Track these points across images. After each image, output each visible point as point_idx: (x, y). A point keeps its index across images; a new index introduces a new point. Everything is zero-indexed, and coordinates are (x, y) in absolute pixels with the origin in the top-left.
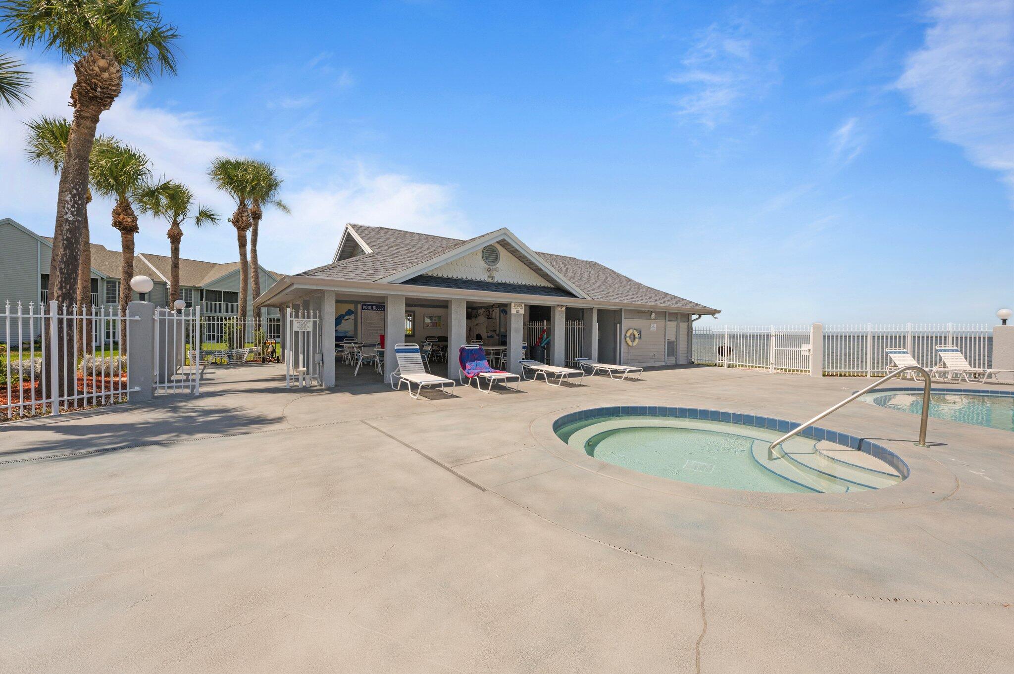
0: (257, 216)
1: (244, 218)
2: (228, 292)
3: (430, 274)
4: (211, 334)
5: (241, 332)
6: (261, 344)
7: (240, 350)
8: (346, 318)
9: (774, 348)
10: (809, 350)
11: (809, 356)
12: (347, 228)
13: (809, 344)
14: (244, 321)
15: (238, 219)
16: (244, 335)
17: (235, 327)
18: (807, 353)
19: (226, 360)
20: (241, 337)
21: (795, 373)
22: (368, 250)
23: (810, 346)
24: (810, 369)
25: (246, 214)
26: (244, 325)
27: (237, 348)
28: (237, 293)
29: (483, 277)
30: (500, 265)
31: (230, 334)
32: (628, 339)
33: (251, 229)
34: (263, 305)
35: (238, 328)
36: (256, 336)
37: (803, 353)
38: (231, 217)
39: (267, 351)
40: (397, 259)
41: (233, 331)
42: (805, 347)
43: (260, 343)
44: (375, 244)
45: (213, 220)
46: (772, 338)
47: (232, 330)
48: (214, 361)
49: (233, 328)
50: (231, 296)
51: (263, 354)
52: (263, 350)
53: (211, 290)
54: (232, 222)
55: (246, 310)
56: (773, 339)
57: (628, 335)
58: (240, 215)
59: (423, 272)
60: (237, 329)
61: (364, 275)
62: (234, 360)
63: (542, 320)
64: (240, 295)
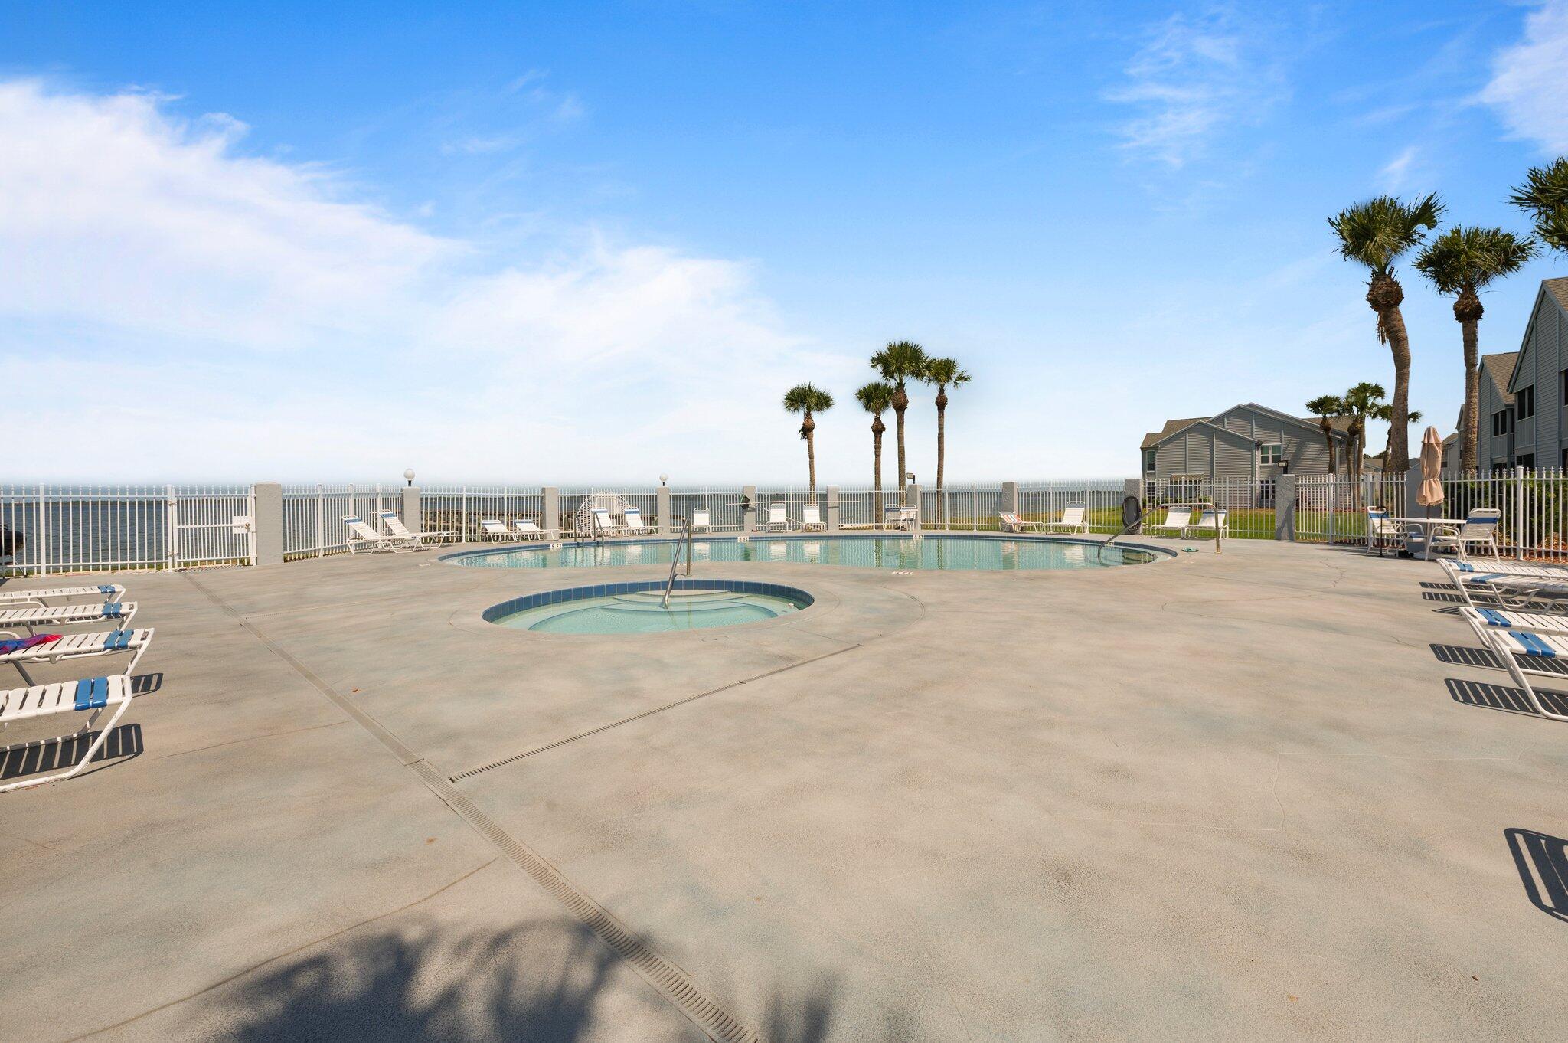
9: (176, 526)
10: (248, 526)
11: (247, 534)
13: (246, 515)
18: (244, 531)
21: (223, 565)
23: (249, 519)
24: (252, 554)
37: (235, 531)
42: (238, 521)
46: (169, 508)
56: (172, 513)
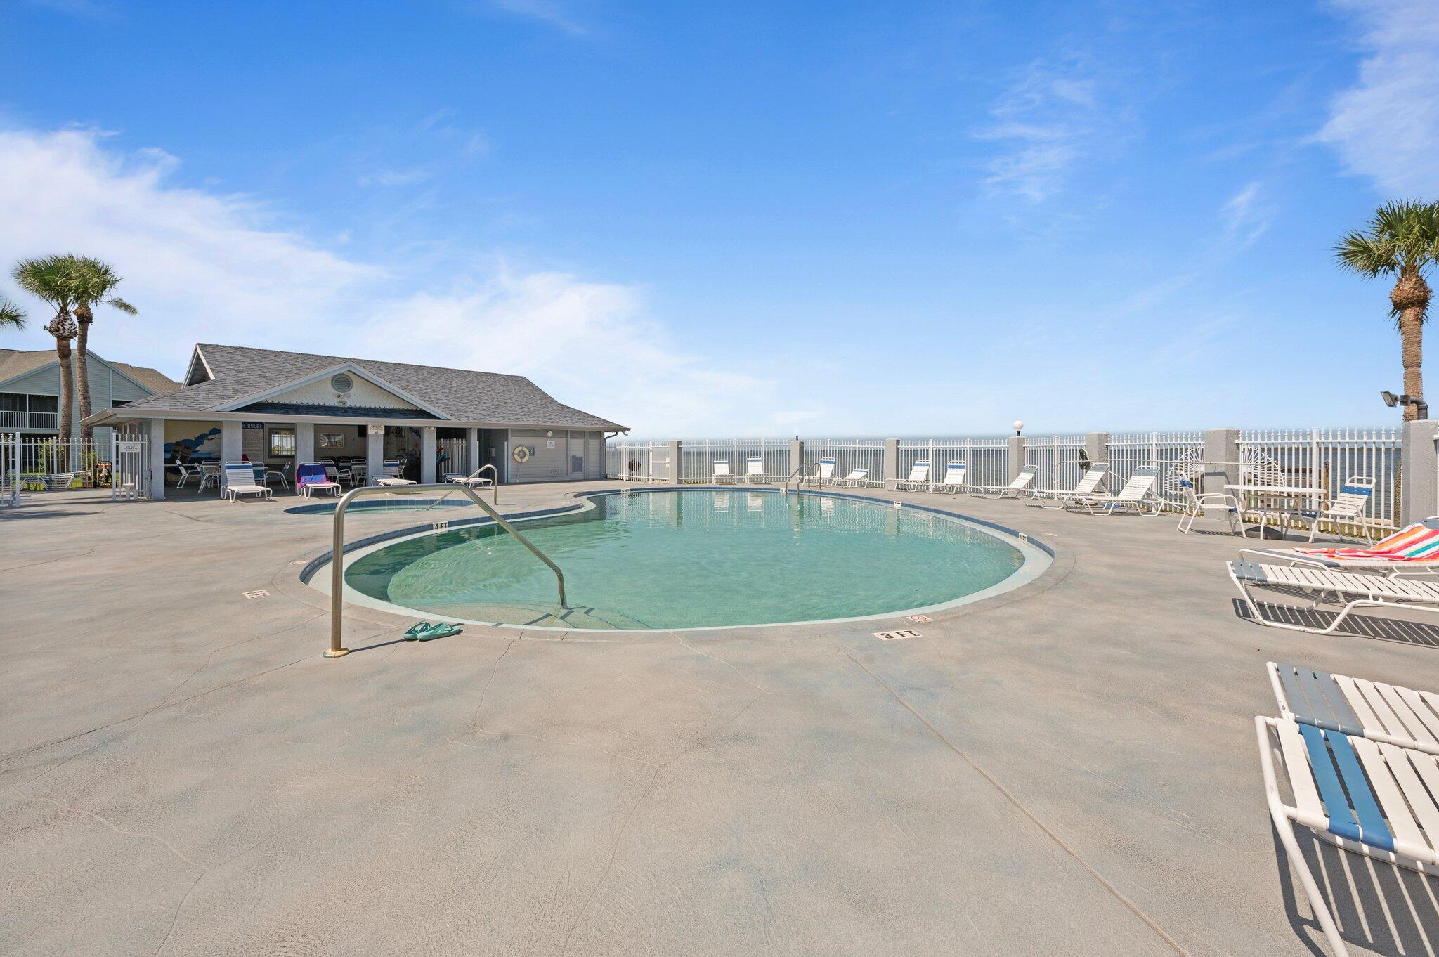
0: (85, 319)
1: (66, 327)
2: (38, 397)
3: (270, 401)
4: (28, 460)
5: (63, 455)
6: (92, 468)
7: (61, 475)
8: (210, 437)
12: (196, 349)
14: (68, 441)
15: (58, 327)
16: (68, 458)
17: (55, 450)
19: (43, 485)
20: (63, 461)
22: (212, 377)
25: (69, 322)
26: (68, 447)
27: (58, 472)
28: (55, 399)
29: (334, 402)
30: (352, 391)
31: (47, 457)
32: (516, 456)
33: (76, 338)
34: (95, 424)
35: (60, 451)
36: (84, 459)
38: (48, 326)
39: (99, 476)
40: (241, 386)
41: (52, 454)
43: (90, 466)
44: (220, 369)
45: (18, 322)
47: (50, 452)
48: (26, 487)
49: (52, 450)
50: (47, 403)
51: (95, 478)
52: (95, 474)
53: (6, 394)
54: (50, 331)
55: (70, 429)
57: (517, 451)
58: (61, 323)
59: (263, 399)
60: (57, 452)
61: (193, 404)
62: (55, 485)
63: (452, 438)
64: (62, 402)
